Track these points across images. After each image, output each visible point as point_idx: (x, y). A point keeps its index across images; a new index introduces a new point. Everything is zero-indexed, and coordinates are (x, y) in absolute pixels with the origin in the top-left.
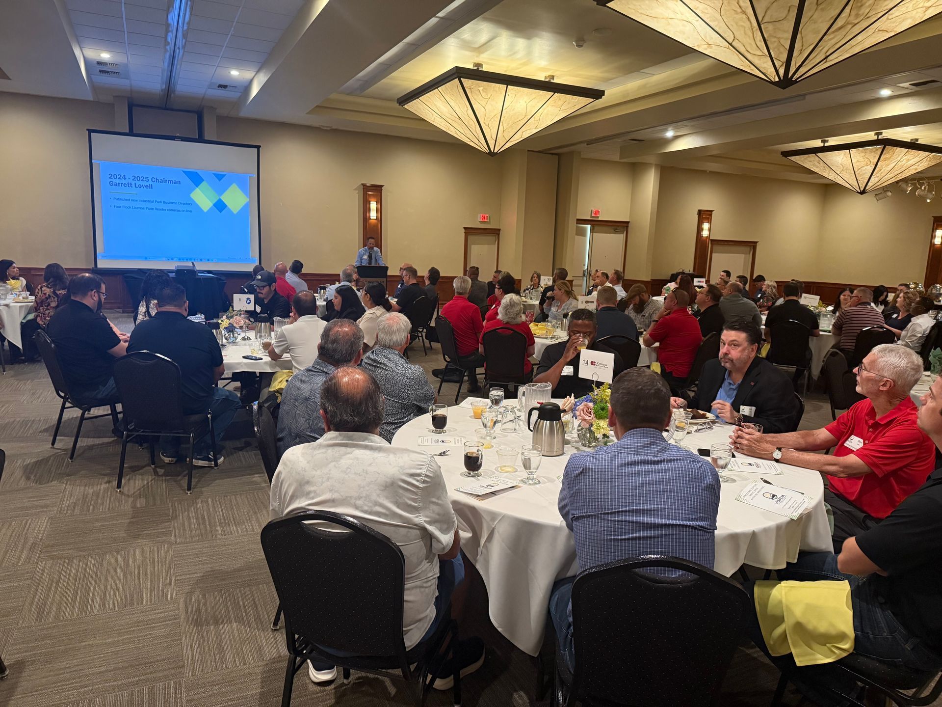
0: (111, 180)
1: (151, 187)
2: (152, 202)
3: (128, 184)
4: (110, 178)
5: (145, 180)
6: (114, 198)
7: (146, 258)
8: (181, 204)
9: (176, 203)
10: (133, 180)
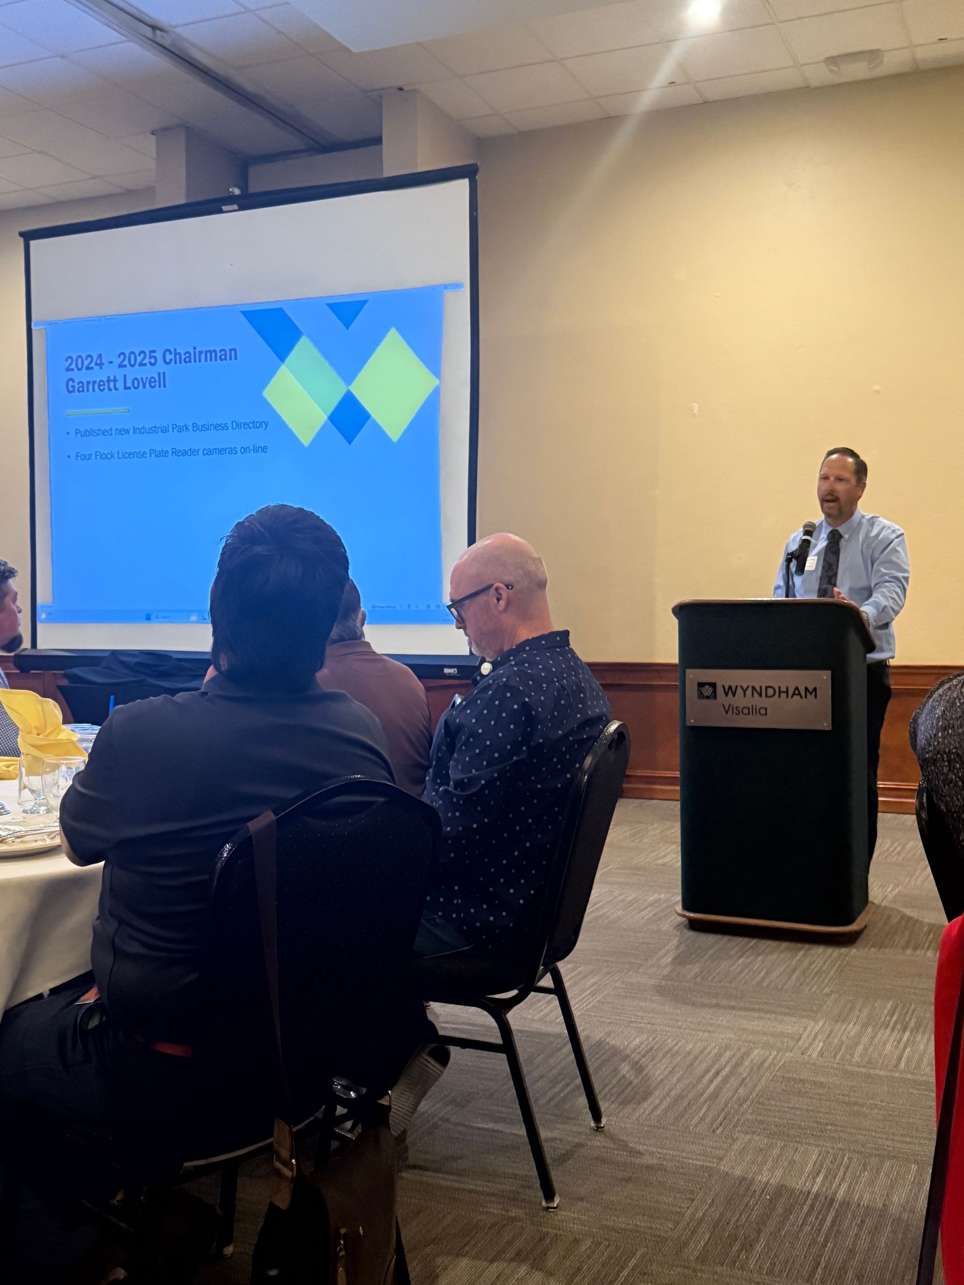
0: (70, 375)
1: (161, 380)
2: (165, 430)
3: (109, 381)
4: (68, 369)
5: (147, 361)
6: (77, 432)
7: (148, 618)
8: (238, 425)
9: (224, 427)
10: (121, 366)
